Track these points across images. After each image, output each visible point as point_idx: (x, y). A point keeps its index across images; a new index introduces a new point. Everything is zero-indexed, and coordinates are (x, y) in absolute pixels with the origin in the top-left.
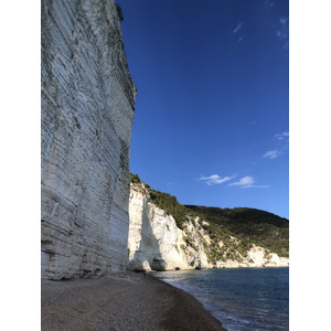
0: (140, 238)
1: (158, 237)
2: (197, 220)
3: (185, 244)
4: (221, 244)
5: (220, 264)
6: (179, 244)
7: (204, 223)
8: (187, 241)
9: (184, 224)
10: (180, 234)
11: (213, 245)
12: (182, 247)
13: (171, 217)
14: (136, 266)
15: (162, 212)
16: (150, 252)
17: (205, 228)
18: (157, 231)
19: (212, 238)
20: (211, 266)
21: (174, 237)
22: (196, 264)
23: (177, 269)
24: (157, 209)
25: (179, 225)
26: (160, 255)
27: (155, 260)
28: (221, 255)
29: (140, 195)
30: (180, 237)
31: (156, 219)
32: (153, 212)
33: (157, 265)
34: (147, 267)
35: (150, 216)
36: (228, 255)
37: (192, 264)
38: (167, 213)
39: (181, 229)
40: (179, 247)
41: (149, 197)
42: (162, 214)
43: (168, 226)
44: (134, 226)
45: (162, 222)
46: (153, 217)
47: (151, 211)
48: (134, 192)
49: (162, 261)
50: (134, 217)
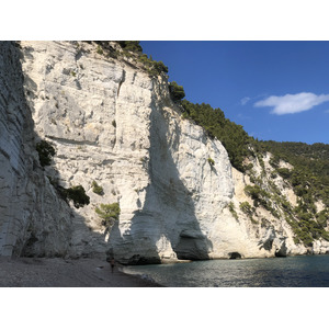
0: (145, 181)
1: (190, 185)
2: (267, 158)
4: (320, 206)
5: (319, 247)
6: (237, 202)
7: (283, 165)
8: (255, 196)
9: (247, 162)
10: (240, 181)
11: (304, 208)
12: (244, 207)
13: (218, 143)
14: (140, 250)
15: (197, 130)
16: (172, 218)
17: (285, 174)
18: (187, 171)
19: (299, 194)
20: (302, 249)
21: (225, 188)
22: (277, 245)
23: (235, 256)
24: (185, 124)
25: (236, 163)
26: (195, 225)
27: (184, 237)
29: (143, 77)
30: (239, 187)
31: (185, 146)
32: (178, 130)
33: (188, 247)
34: (166, 251)
35: (170, 136)
37: (268, 245)
38: (209, 135)
39: (241, 170)
40: (238, 210)
41: (166, 93)
42: (198, 134)
43: (212, 163)
44: (129, 152)
45: (198, 153)
46: (177, 141)
47: (172, 128)
48: (127, 69)
49: (202, 238)
50: (129, 129)
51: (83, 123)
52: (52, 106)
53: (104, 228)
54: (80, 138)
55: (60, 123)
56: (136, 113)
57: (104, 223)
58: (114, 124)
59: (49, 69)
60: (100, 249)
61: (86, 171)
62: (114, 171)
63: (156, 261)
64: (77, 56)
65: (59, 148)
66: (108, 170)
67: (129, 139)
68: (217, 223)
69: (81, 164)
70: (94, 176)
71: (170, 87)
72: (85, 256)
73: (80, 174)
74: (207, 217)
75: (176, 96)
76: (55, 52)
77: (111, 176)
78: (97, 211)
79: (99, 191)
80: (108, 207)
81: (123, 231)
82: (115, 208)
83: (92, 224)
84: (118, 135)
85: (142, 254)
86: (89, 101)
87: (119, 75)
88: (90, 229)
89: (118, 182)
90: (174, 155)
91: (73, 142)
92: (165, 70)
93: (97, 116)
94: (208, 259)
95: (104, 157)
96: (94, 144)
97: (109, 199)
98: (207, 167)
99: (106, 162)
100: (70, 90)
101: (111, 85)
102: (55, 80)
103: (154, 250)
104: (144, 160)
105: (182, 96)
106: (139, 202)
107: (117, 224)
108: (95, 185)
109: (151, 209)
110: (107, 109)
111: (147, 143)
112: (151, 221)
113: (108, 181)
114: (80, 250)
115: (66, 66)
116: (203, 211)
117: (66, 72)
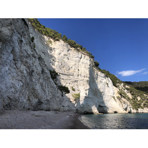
0: (88, 87)
1: (101, 90)
2: (122, 84)
3: (120, 96)
4: (139, 98)
5: (140, 110)
6: (115, 96)
7: (127, 86)
8: (121, 94)
9: (118, 85)
10: (116, 90)
12: (118, 98)
13: (109, 79)
15: (103, 75)
16: (96, 100)
17: (127, 89)
18: (100, 86)
19: (132, 95)
20: (135, 111)
21: (112, 91)
22: (129, 109)
23: (116, 112)
24: (99, 73)
25: (114, 85)
26: (103, 102)
27: (100, 106)
28: (140, 104)
30: (116, 92)
31: (99, 79)
32: (97, 74)
34: (95, 110)
35: (95, 76)
36: (144, 105)
37: (126, 109)
38: (106, 76)
39: (116, 87)
40: (116, 98)
41: (94, 64)
42: (103, 76)
43: (107, 84)
44: (83, 78)
45: (103, 81)
46: (97, 77)
47: (96, 74)
48: (82, 55)
49: (105, 107)
50: (83, 72)
51: (69, 69)
52: (60, 64)
53: (75, 102)
54: (68, 74)
55: (62, 69)
56: (85, 67)
57: (75, 100)
58: (79, 70)
59: (60, 54)
60: (74, 109)
61: (70, 84)
62: (78, 84)
63: (92, 113)
64: (68, 51)
65: (62, 76)
66: (76, 84)
67: (83, 75)
68: (110, 102)
69: (68, 81)
70: (72, 85)
71: (95, 62)
72: (69, 111)
73: (68, 84)
74: (107, 100)
75: (97, 65)
76: (61, 49)
77: (77, 85)
78: (73, 96)
79: (74, 90)
80: (76, 95)
81: (81, 103)
82: (79, 95)
83: (71, 100)
84: (80, 73)
85: (87, 111)
86: (71, 63)
87: (80, 56)
88: (71, 102)
89: (79, 87)
90: (96, 81)
91: (66, 75)
92: (93, 57)
93: (74, 68)
94: (107, 113)
95: (75, 80)
96: (72, 76)
97: (77, 92)
98: (106, 85)
99: (76, 81)
100: (66, 60)
101: (78, 59)
102: (61, 57)
103: (91, 110)
104: (88, 81)
105: (98, 65)
106: (86, 94)
107: (79, 100)
108: (72, 88)
109: (90, 96)
110: (77, 66)
111: (88, 76)
112: (90, 100)
113: (76, 87)
114: (67, 109)
115: (65, 53)
116: (105, 98)
117: (65, 55)
